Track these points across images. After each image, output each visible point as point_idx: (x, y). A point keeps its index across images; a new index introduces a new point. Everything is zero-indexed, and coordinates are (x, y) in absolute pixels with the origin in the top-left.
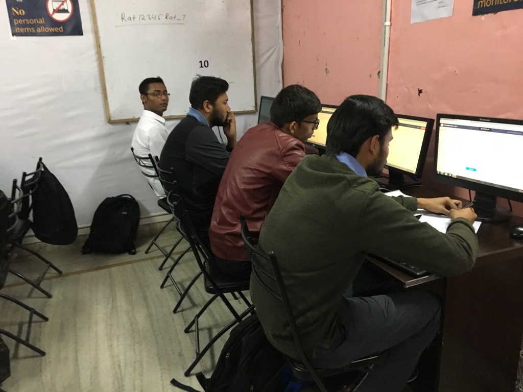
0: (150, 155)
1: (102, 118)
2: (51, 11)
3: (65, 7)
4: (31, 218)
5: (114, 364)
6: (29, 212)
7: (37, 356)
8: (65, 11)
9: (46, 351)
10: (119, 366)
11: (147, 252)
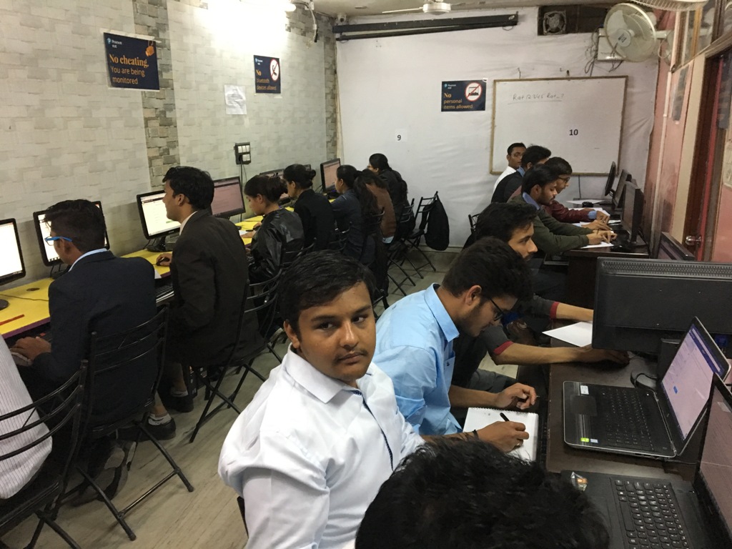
1: (488, 170)
2: (467, 94)
3: (476, 91)
4: (426, 229)
8: (476, 94)
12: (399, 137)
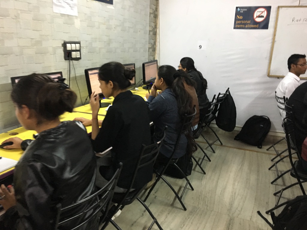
0: (284, 97)
4: (216, 115)
5: (233, 192)
6: (217, 112)
7: (202, 173)
8: (262, 17)
9: (206, 173)
10: (235, 193)
11: (267, 150)
12: (200, 47)
